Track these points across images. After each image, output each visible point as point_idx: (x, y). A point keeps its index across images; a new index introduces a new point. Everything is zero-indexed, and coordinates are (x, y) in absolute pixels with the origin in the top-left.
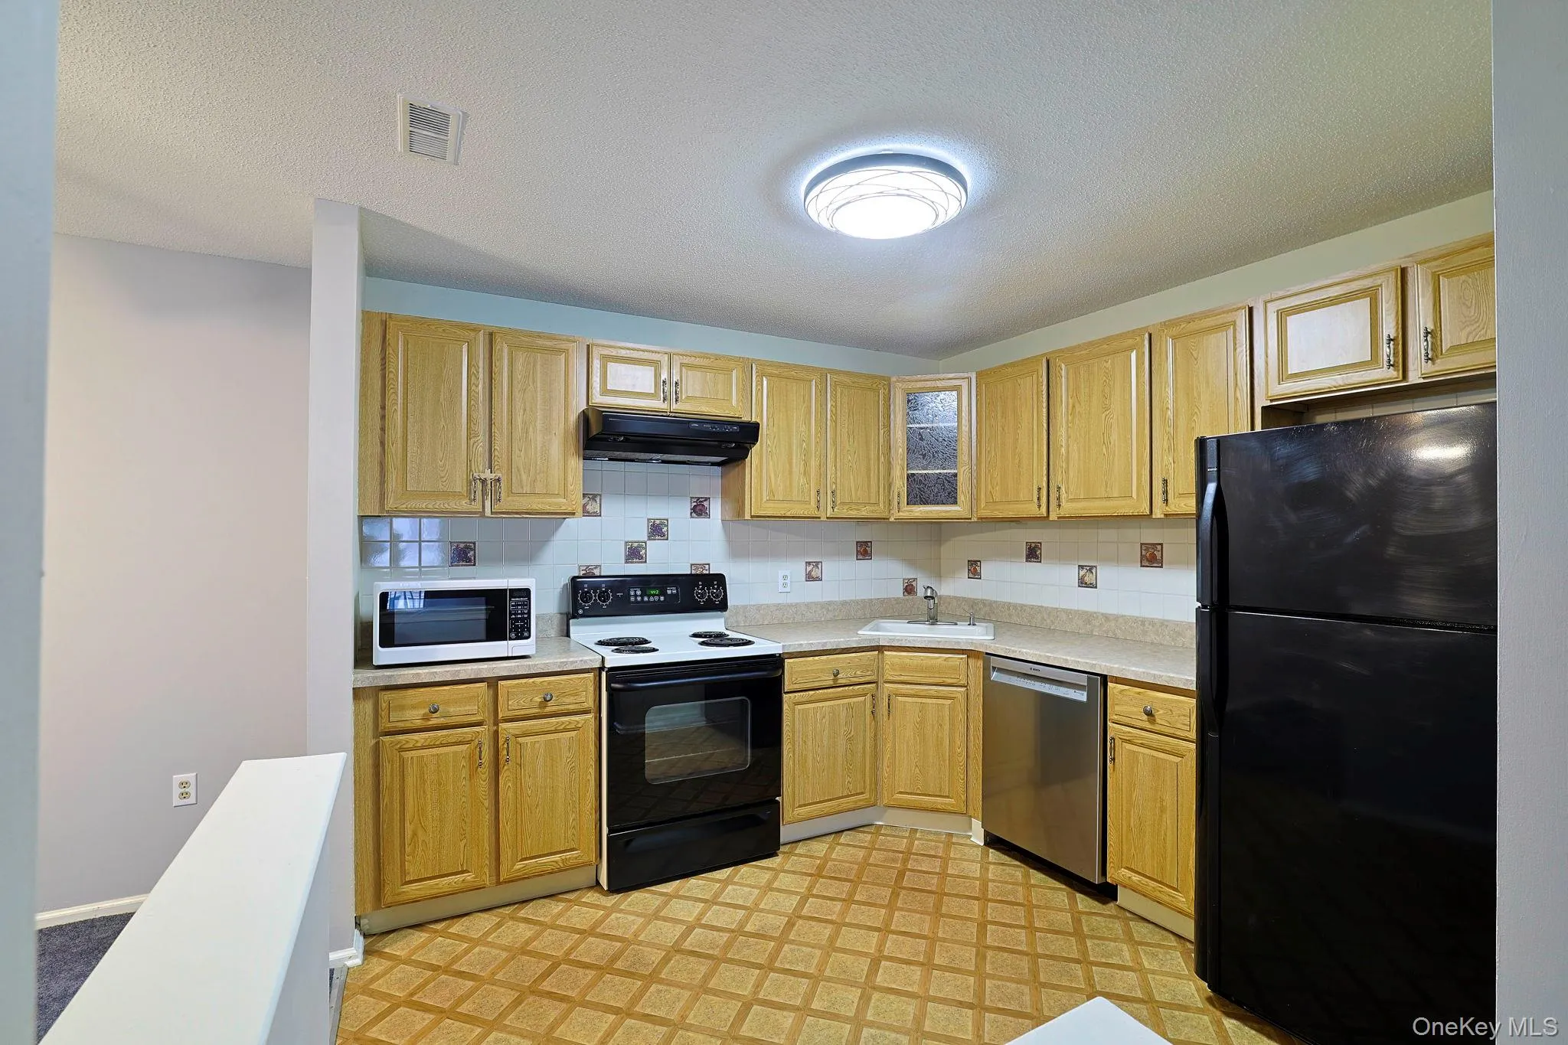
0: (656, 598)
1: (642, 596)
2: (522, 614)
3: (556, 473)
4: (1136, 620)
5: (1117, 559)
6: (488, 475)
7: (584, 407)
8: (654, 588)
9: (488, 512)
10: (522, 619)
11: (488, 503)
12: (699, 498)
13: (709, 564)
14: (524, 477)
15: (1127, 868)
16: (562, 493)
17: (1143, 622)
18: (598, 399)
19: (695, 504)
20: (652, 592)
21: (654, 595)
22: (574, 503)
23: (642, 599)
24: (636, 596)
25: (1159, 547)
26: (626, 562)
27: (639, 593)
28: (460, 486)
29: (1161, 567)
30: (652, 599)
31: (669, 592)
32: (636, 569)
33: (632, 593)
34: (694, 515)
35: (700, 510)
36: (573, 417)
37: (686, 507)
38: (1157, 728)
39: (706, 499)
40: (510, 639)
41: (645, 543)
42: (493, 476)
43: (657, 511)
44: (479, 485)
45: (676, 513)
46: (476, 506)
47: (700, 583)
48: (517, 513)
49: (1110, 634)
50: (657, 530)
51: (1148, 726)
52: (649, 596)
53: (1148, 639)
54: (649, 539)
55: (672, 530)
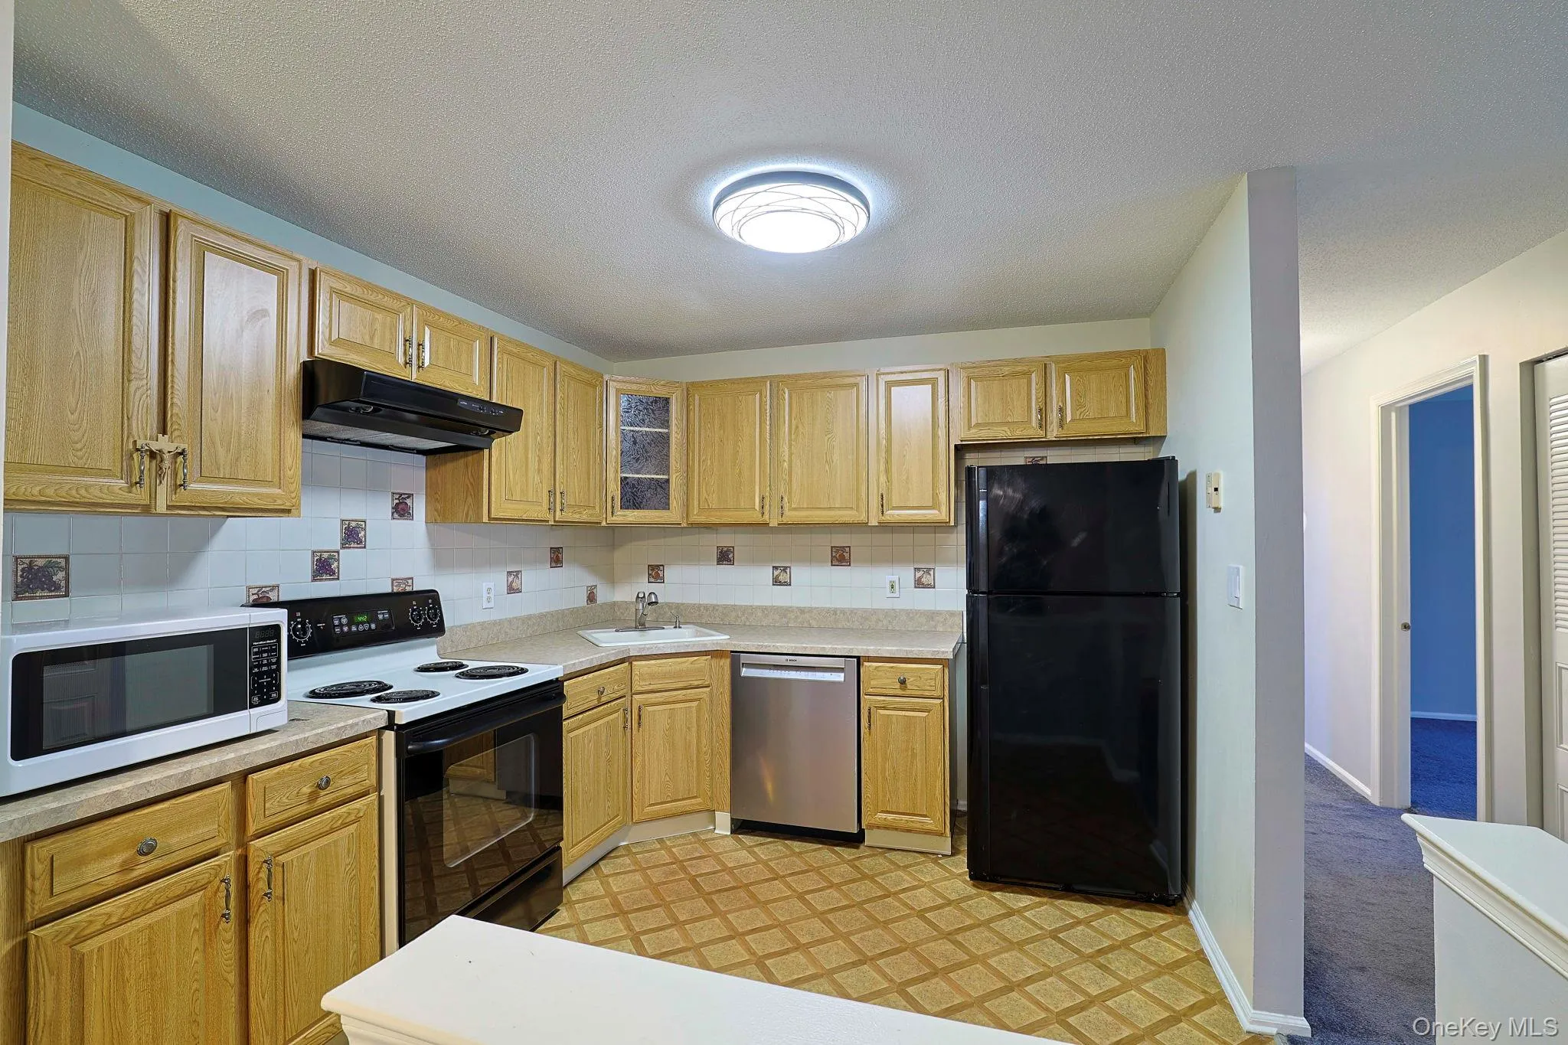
0: (366, 626)
1: (349, 625)
2: (269, 664)
3: (268, 453)
4: (828, 610)
5: (810, 560)
6: (163, 444)
7: (304, 357)
8: (362, 614)
9: (161, 507)
10: (269, 673)
11: (162, 491)
12: (401, 494)
13: (412, 578)
14: (221, 452)
15: (882, 812)
16: (276, 480)
17: (835, 611)
18: (323, 350)
19: (397, 501)
20: (360, 619)
21: (362, 623)
22: (293, 495)
23: (350, 629)
24: (341, 625)
25: (847, 549)
26: (314, 580)
27: (344, 621)
28: (108, 459)
29: (850, 565)
30: (361, 628)
31: (381, 617)
32: (326, 589)
33: (336, 622)
34: (396, 515)
35: (403, 510)
36: (293, 371)
37: (387, 505)
38: (908, 692)
39: (410, 496)
40: (252, 706)
41: (338, 552)
42: (172, 447)
43: (354, 508)
44: (146, 459)
45: (376, 513)
46: (140, 496)
47: (414, 603)
48: (204, 508)
49: (806, 625)
50: (352, 535)
51: (900, 692)
52: (357, 625)
53: (840, 626)
54: (343, 548)
55: (371, 535)
